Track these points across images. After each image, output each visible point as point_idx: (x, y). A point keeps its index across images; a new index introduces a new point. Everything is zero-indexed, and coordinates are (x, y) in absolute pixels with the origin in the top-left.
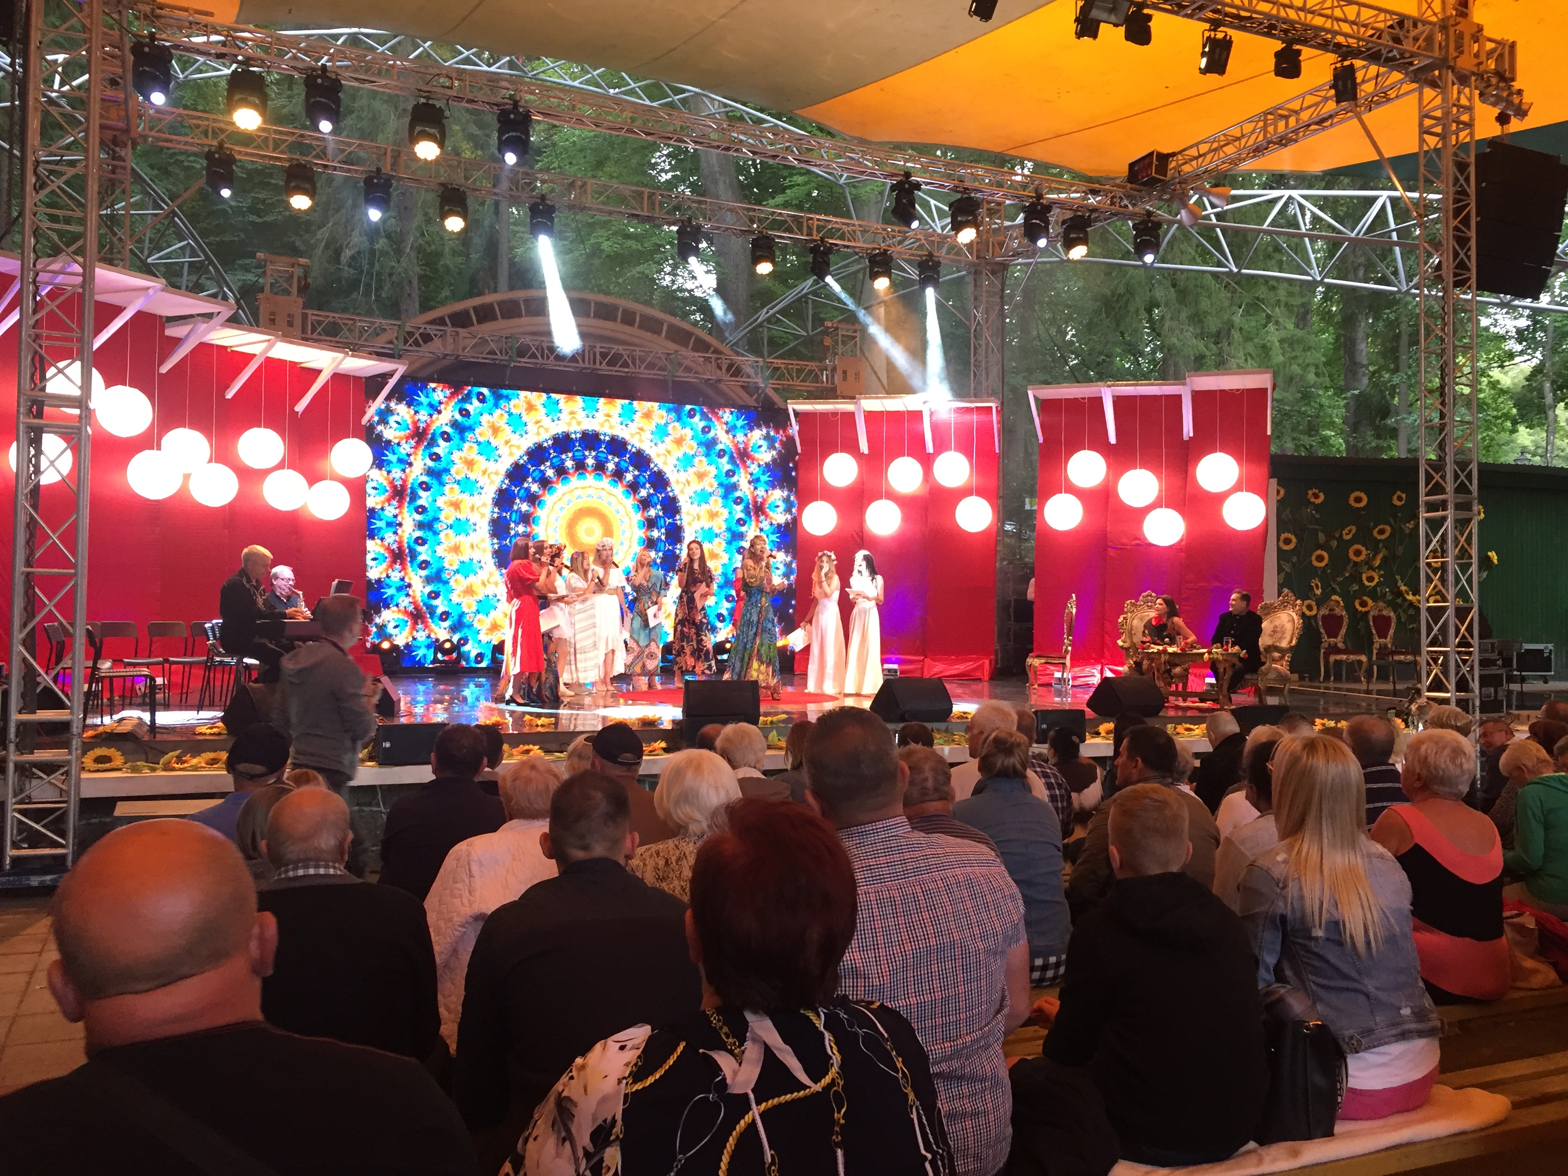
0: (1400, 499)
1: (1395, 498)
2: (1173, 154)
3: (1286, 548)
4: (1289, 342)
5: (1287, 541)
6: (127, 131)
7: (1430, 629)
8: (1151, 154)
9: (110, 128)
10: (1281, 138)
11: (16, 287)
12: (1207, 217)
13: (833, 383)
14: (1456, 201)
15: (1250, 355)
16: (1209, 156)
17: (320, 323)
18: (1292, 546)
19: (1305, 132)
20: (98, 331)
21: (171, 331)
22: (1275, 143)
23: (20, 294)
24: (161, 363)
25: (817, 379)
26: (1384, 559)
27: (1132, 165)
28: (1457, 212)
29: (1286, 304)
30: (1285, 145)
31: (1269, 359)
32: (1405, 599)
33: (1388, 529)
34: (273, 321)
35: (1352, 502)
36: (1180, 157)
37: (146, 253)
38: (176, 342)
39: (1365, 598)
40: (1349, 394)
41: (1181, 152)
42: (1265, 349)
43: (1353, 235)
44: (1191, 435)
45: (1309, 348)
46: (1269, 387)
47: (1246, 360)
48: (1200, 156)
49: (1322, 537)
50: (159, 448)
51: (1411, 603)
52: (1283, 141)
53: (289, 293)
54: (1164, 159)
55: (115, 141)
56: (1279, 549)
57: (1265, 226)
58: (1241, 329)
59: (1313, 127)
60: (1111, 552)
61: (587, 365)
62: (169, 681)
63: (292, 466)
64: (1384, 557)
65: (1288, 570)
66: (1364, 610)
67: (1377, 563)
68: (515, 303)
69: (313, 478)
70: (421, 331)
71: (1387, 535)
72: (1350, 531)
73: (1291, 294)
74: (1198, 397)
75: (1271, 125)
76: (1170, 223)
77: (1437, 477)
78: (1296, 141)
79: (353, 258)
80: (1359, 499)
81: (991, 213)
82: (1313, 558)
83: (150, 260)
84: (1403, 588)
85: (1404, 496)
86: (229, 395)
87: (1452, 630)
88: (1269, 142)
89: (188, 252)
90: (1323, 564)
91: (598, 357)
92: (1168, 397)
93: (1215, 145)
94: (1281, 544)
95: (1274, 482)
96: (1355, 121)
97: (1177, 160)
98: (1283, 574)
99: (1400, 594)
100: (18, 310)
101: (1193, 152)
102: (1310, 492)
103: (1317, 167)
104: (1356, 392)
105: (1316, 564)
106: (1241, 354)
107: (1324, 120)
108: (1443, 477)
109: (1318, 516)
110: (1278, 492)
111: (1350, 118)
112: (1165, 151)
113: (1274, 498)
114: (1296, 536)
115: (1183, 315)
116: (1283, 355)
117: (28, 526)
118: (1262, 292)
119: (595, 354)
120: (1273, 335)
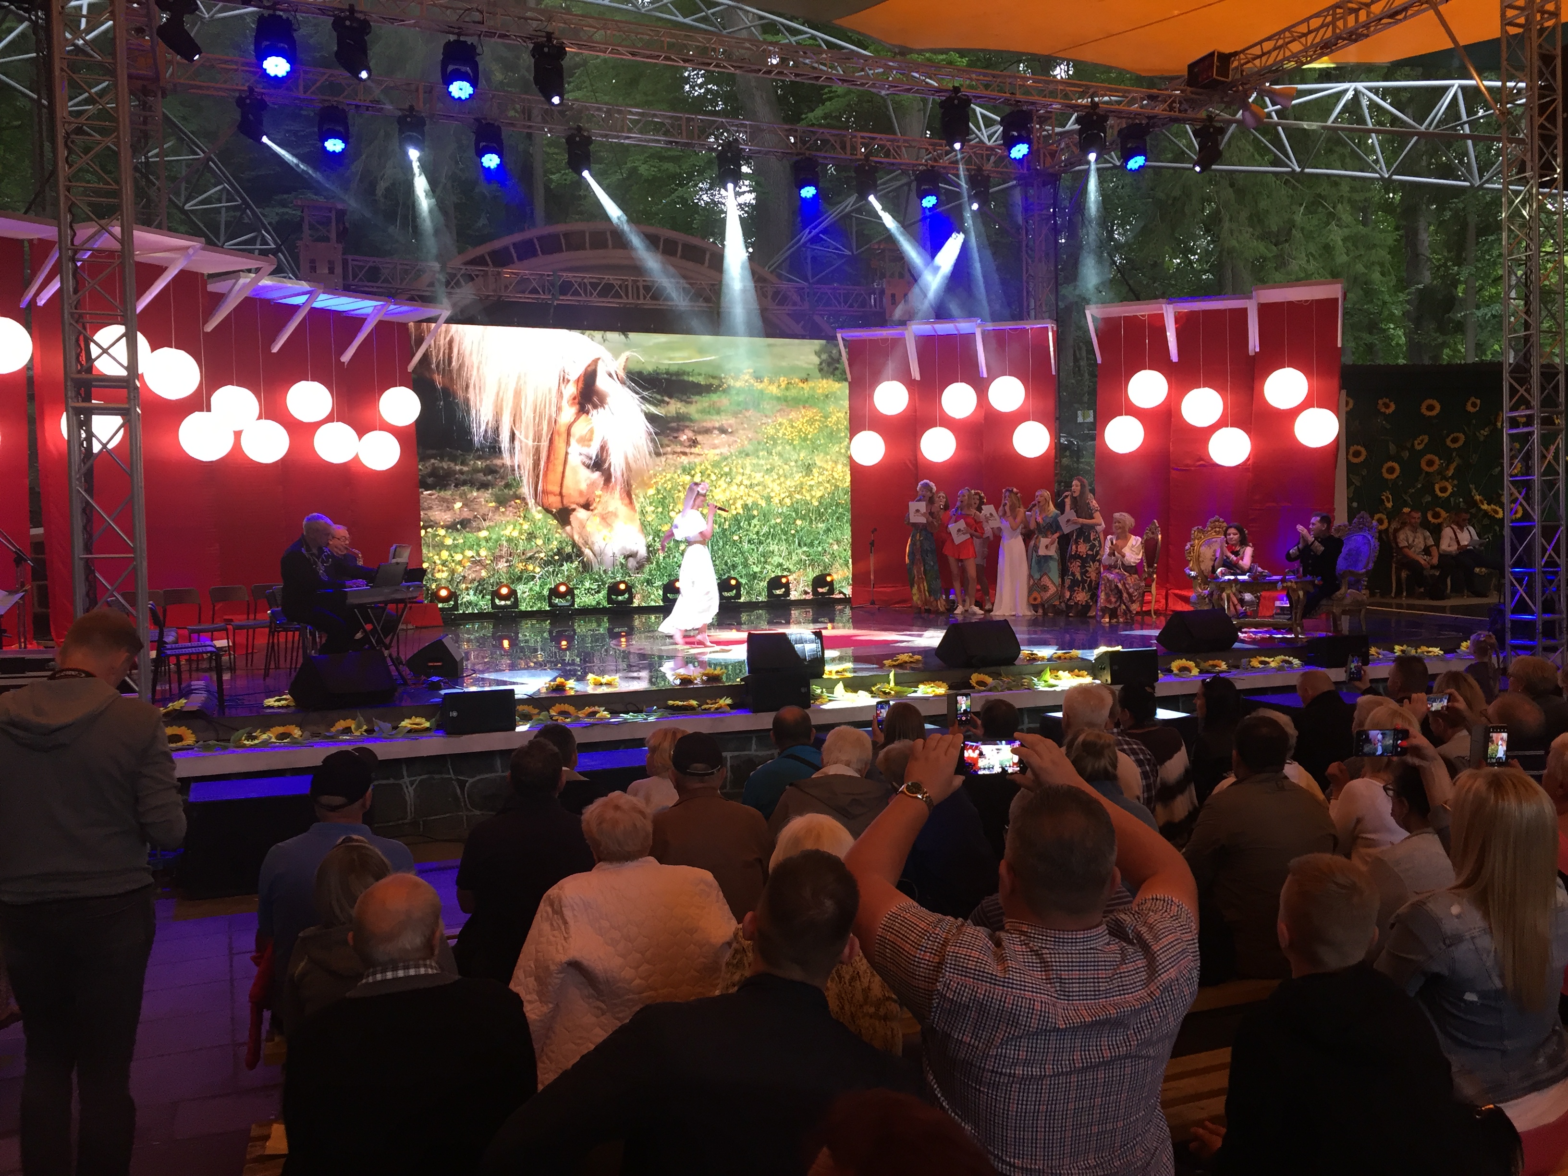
0: (1474, 405)
1: (1469, 404)
2: (1235, 54)
3: (1356, 460)
4: (1352, 240)
5: (1357, 454)
6: (157, 78)
7: (1514, 550)
8: (1212, 54)
9: (139, 78)
10: (1351, 34)
11: (55, 256)
12: (1269, 115)
13: (881, 307)
14: (1542, 96)
15: (1311, 254)
16: (1274, 54)
17: (361, 268)
18: (1362, 458)
19: (1376, 26)
20: (141, 293)
21: (212, 287)
22: (1344, 39)
23: (59, 262)
24: (205, 322)
25: (864, 304)
26: (1458, 469)
27: (1191, 67)
28: (1543, 108)
29: (1350, 200)
30: (1356, 41)
31: (1333, 259)
32: (1480, 509)
33: (1462, 437)
34: (313, 269)
35: (1424, 410)
36: (1242, 56)
37: (183, 199)
38: (218, 299)
39: (1438, 509)
40: (1413, 289)
41: (1243, 51)
42: (1328, 249)
43: (1423, 128)
44: (1258, 350)
45: (1375, 245)
46: (1340, 296)
47: (1308, 261)
48: (1263, 54)
49: (1392, 448)
50: (209, 410)
51: (1486, 513)
52: (1353, 36)
53: (327, 239)
54: (1225, 59)
55: (146, 92)
56: (1349, 463)
57: (1329, 123)
58: (1302, 229)
59: (1384, 21)
60: (1174, 474)
61: (630, 301)
62: (234, 643)
63: (342, 419)
64: (1458, 465)
65: (1358, 484)
66: (1436, 521)
67: (1450, 473)
68: (555, 237)
69: (361, 431)
70: (462, 272)
71: (1460, 443)
72: (1422, 441)
73: (1353, 189)
74: (1265, 310)
75: (1340, 18)
76: (1229, 123)
77: (1522, 391)
78: (1367, 36)
79: (387, 189)
80: (1432, 408)
81: (1043, 120)
82: (1384, 470)
83: (187, 207)
84: (1478, 498)
85: (1478, 402)
86: (275, 349)
87: (1538, 550)
88: (1340, 37)
89: (224, 197)
90: (1394, 476)
91: (642, 291)
92: (1232, 311)
93: (1280, 42)
94: (1350, 457)
95: (1344, 392)
96: (1432, 12)
97: (1239, 60)
98: (1352, 488)
99: (1475, 504)
100: (58, 278)
101: (1257, 51)
102: (1380, 402)
103: (1385, 57)
104: (1421, 286)
105: (1386, 476)
106: (1304, 255)
107: (1397, 13)
108: (1528, 391)
109: (1388, 427)
110: (1347, 403)
111: (1425, 10)
112: (1227, 50)
113: (1343, 409)
114: (1364, 446)
115: (1244, 215)
116: (1348, 255)
117: (84, 510)
118: (1324, 189)
119: (638, 288)
120: (1336, 235)
